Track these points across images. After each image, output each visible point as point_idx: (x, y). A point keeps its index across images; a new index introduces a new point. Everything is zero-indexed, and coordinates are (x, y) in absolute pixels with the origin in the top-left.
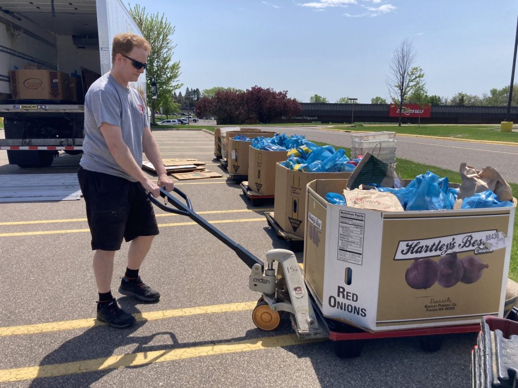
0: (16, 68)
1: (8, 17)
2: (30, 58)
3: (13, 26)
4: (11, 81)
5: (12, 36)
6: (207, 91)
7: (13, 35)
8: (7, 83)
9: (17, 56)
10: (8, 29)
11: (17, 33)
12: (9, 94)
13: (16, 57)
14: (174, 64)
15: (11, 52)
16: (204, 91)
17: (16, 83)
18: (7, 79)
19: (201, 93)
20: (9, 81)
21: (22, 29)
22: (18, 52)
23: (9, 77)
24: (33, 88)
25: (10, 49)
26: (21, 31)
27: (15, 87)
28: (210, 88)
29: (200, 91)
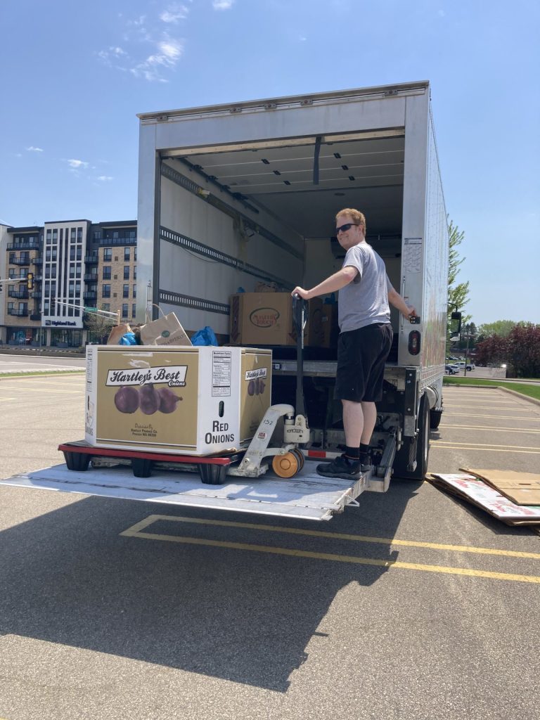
0: (241, 290)
1: (238, 206)
2: (265, 276)
3: (244, 221)
4: (231, 314)
5: (241, 237)
6: (486, 327)
7: (242, 235)
8: (225, 317)
9: (245, 271)
10: (236, 226)
11: (249, 232)
12: (224, 335)
13: (243, 273)
14: (460, 287)
15: (237, 265)
16: (482, 326)
17: (237, 317)
18: (225, 309)
19: (478, 329)
20: (228, 313)
21: (258, 228)
22: (247, 265)
23: (228, 306)
24: (263, 325)
25: (236, 260)
26: (256, 231)
27: (236, 323)
28: (492, 322)
29: (476, 326)
